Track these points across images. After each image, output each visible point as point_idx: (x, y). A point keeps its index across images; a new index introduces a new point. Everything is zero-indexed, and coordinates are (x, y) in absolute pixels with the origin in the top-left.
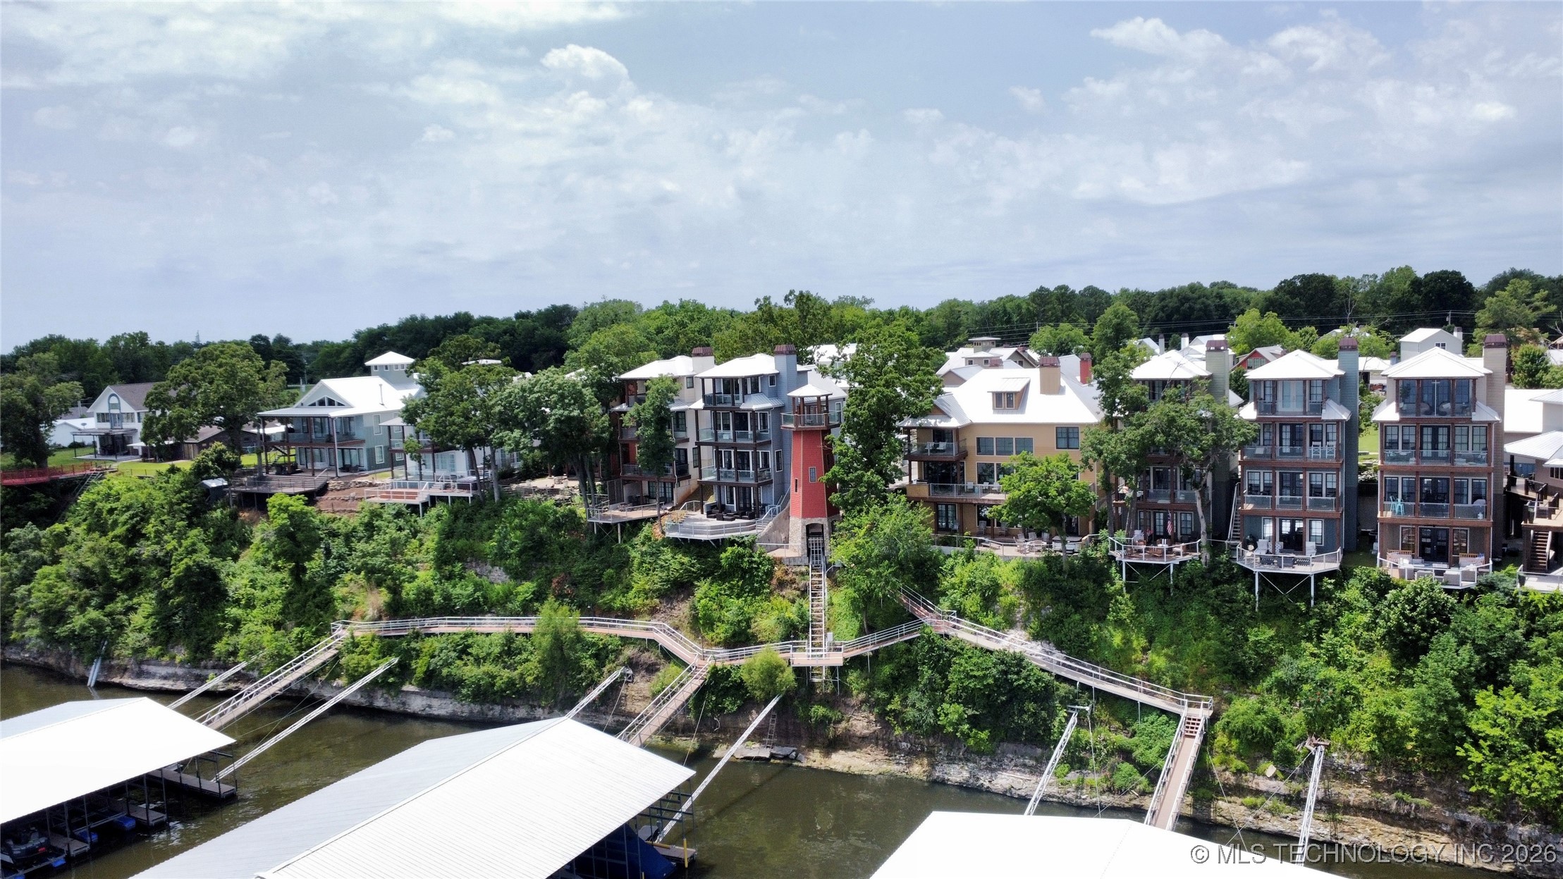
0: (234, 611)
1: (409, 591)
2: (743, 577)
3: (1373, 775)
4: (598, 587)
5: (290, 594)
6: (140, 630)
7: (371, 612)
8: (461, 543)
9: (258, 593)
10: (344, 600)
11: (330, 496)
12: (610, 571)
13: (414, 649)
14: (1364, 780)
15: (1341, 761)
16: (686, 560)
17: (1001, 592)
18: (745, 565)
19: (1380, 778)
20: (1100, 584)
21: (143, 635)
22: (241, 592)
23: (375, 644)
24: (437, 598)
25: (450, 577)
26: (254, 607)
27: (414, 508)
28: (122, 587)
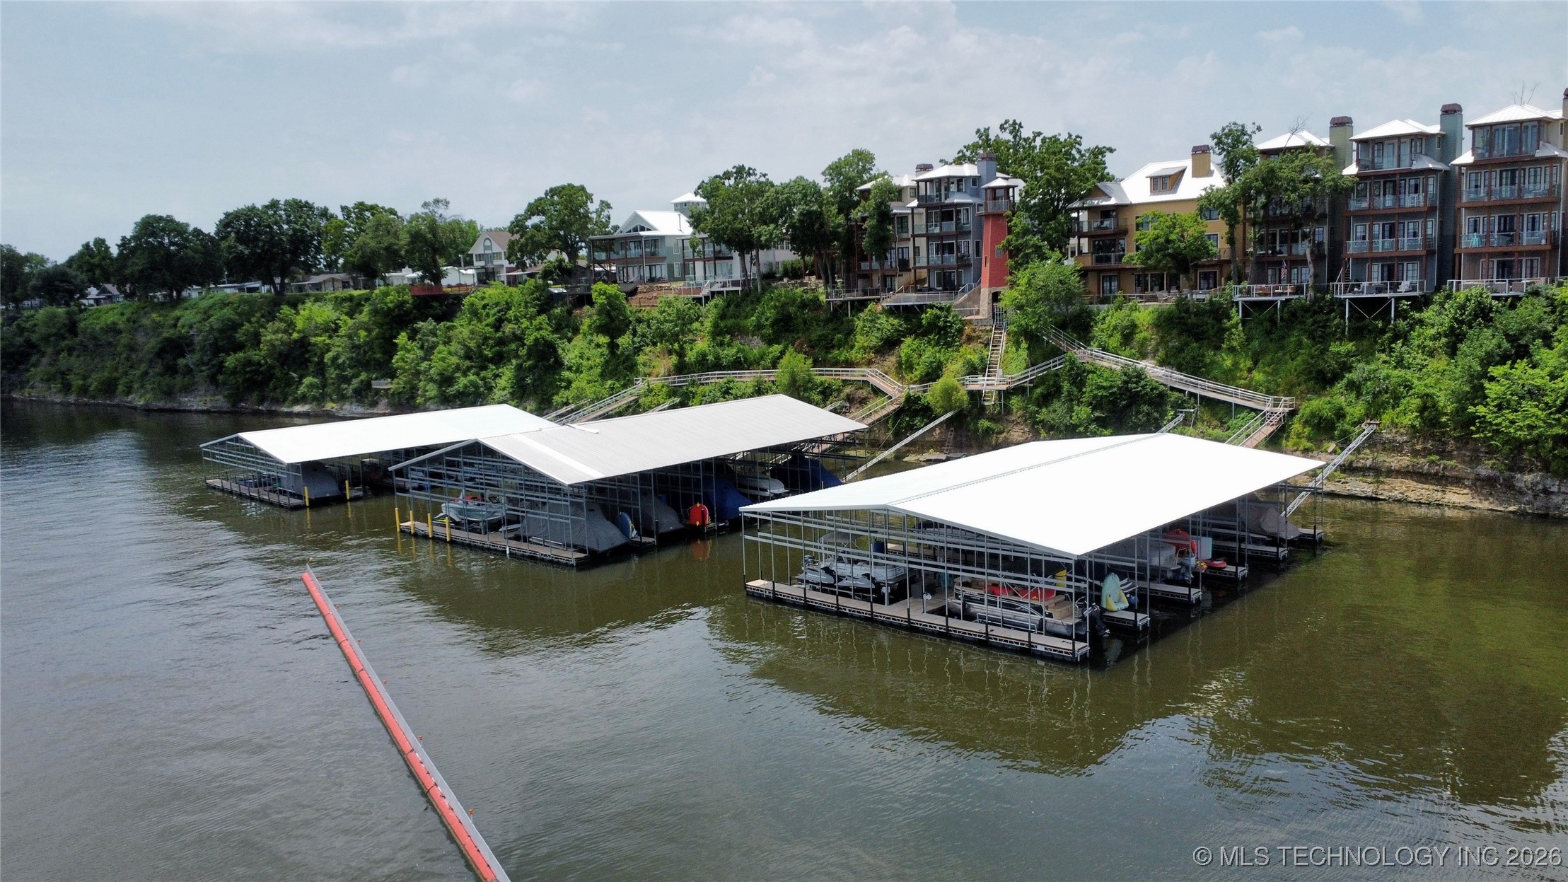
0: (567, 374)
1: (691, 356)
2: (939, 333)
3: (1414, 444)
4: (829, 347)
5: (607, 362)
6: (504, 389)
7: (662, 371)
8: (730, 322)
9: (585, 363)
10: (644, 365)
11: (639, 296)
12: (839, 336)
13: (691, 392)
14: (1406, 449)
15: (1388, 436)
16: (895, 322)
17: (1138, 330)
18: (941, 324)
19: (1418, 447)
20: (1219, 321)
21: (506, 392)
22: (574, 361)
23: (664, 390)
24: (710, 358)
25: (721, 344)
26: (582, 372)
27: (699, 300)
28: (491, 361)
